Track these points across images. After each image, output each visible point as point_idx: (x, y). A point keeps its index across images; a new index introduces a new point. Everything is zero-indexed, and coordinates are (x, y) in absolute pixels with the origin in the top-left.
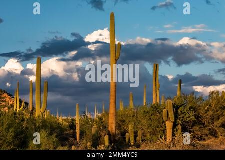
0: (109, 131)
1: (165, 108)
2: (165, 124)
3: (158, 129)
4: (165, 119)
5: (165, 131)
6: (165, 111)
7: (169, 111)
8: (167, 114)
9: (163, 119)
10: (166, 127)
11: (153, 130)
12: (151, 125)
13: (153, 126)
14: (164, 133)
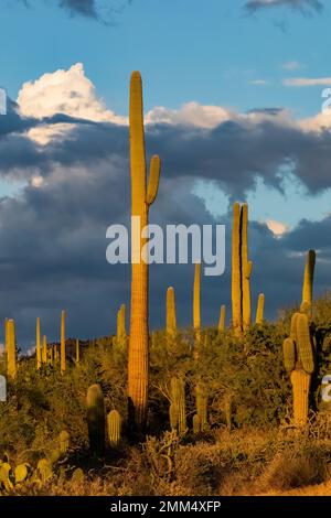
0: (129, 398)
1: (286, 336)
2: (288, 379)
3: (266, 391)
4: (288, 365)
5: (286, 397)
6: (287, 344)
7: (298, 344)
8: (293, 351)
9: (282, 364)
10: (290, 387)
11: (255, 393)
12: (249, 382)
13: (253, 382)
14: (284, 402)
